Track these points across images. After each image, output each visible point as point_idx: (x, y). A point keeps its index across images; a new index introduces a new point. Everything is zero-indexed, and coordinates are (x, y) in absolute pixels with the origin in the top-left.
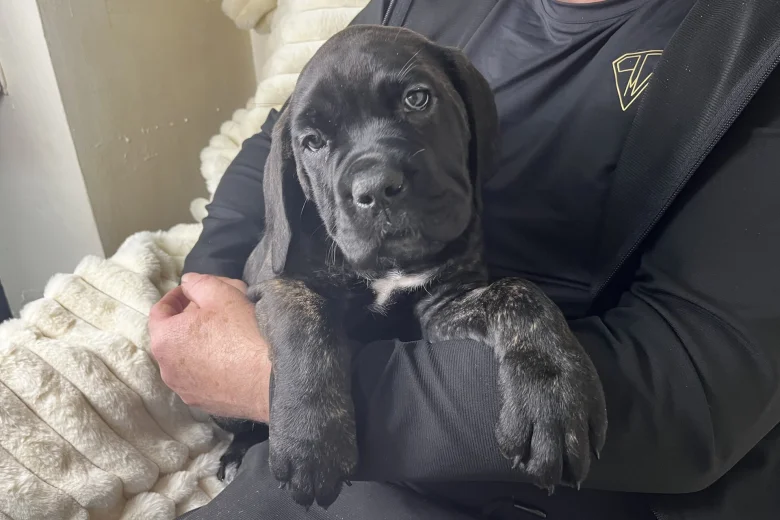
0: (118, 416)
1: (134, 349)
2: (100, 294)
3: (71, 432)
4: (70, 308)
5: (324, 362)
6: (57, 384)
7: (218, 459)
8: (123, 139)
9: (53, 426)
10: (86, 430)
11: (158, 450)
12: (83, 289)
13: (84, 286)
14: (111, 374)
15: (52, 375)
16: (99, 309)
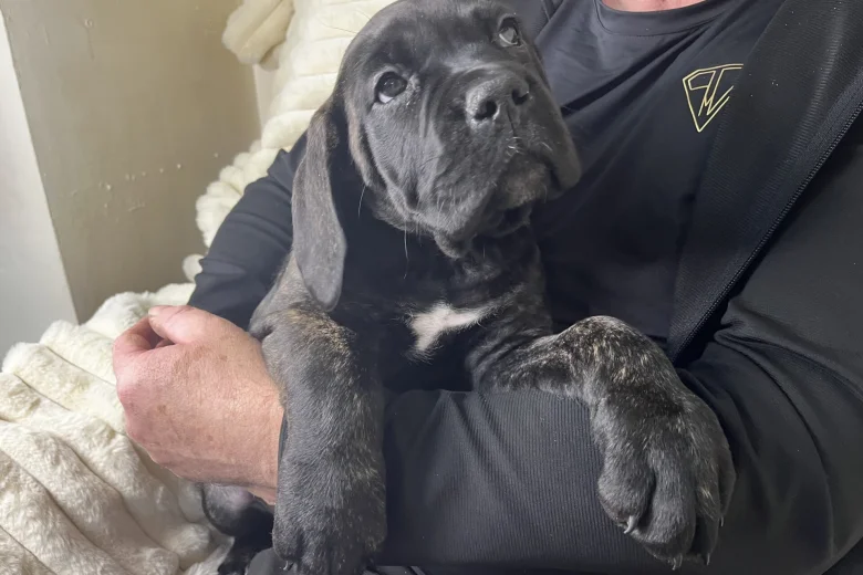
0: (92, 518)
1: (112, 434)
2: (71, 367)
3: (33, 538)
4: (34, 384)
5: (353, 409)
6: (16, 478)
7: (216, 568)
8: (103, 186)
9: (10, 531)
10: (51, 536)
11: (140, 561)
12: (50, 362)
13: (51, 358)
14: (83, 465)
15: (9, 467)
16: (69, 386)
